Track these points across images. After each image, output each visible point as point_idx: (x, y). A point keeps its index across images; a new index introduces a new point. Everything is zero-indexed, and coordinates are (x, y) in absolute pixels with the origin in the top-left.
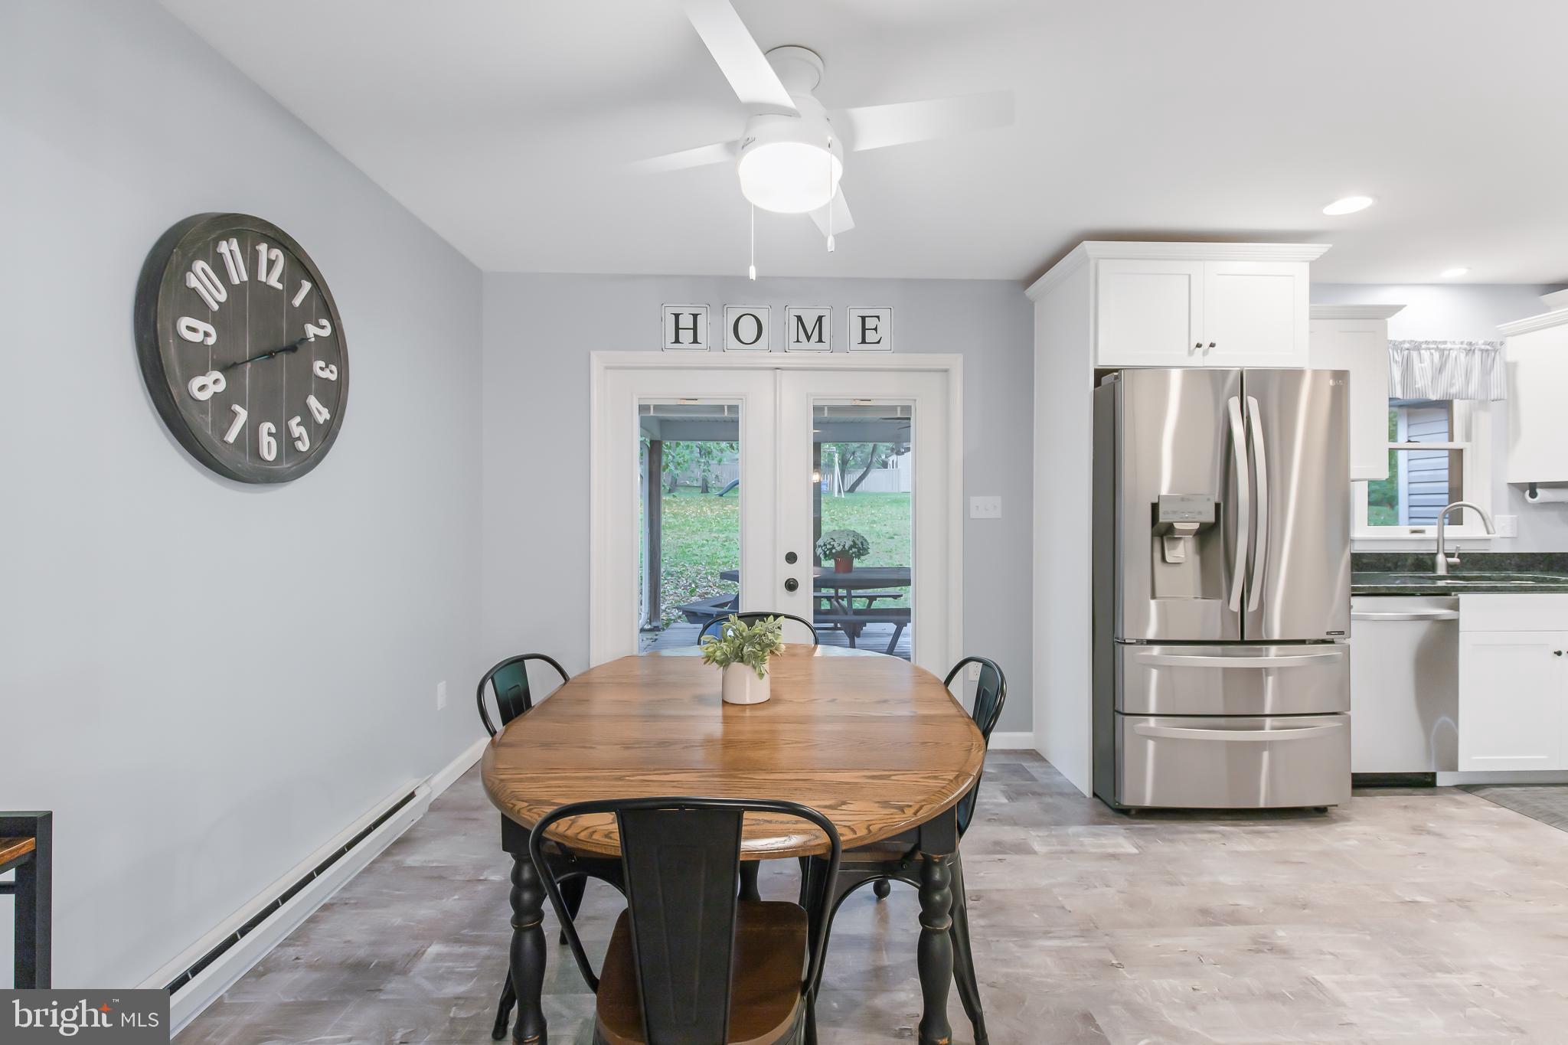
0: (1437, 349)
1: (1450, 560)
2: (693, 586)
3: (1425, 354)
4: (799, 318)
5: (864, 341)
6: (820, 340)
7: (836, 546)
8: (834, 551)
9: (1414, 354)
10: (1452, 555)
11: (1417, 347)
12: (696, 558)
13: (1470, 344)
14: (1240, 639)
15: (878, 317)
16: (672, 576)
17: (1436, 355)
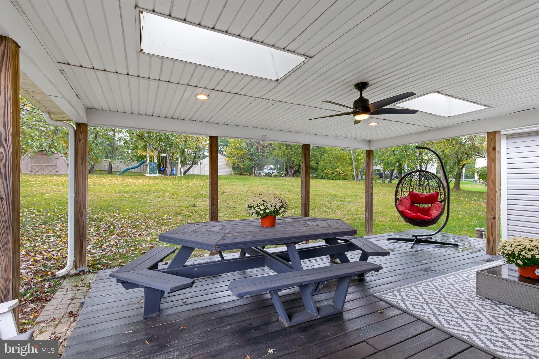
2: (112, 227)
7: (269, 206)
8: (267, 211)
12: (112, 208)
16: (95, 221)
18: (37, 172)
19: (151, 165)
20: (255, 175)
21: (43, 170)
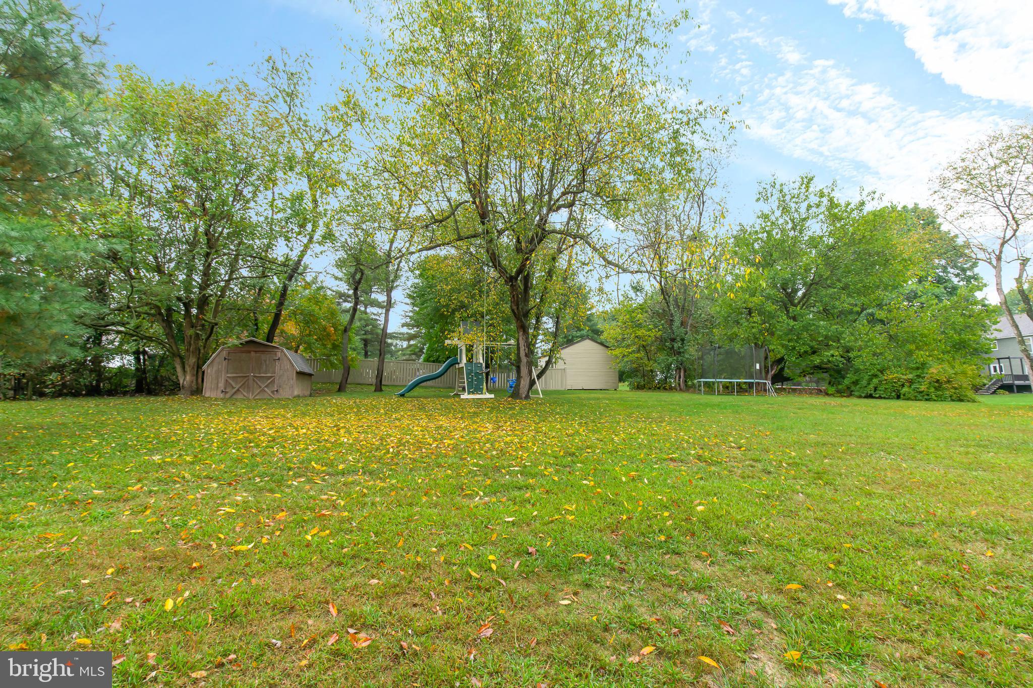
18: (235, 392)
19: (471, 371)
20: (681, 390)
21: (248, 388)
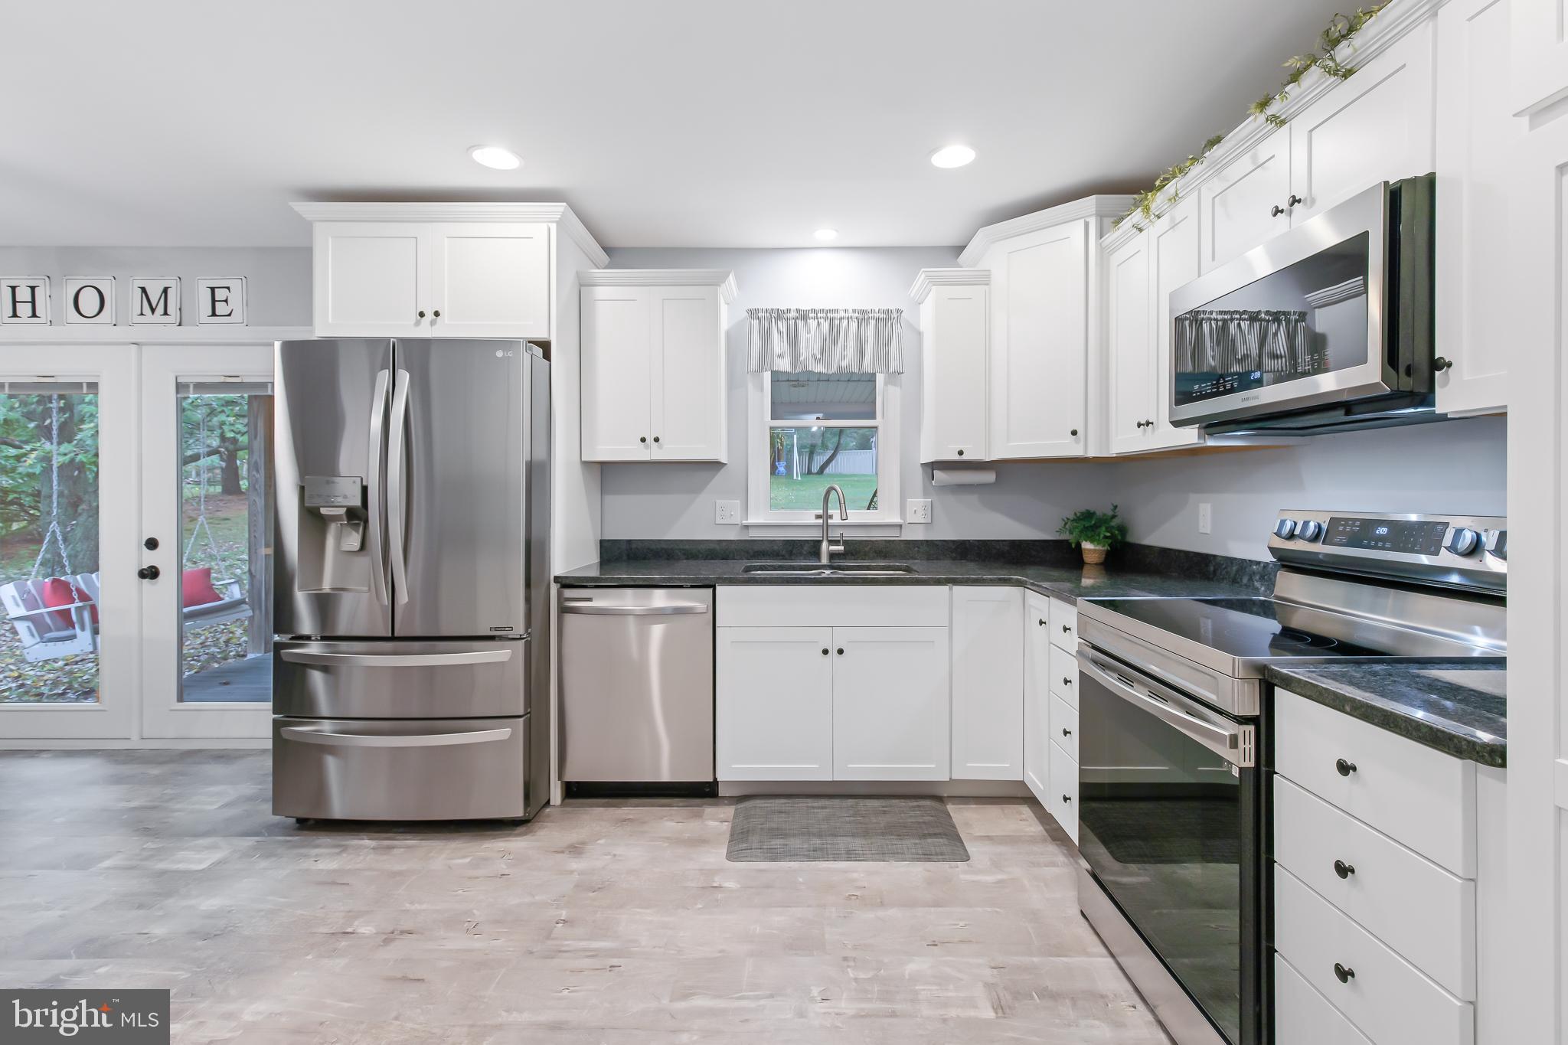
0: (826, 319)
1: (833, 548)
3: (813, 323)
4: (144, 290)
5: (214, 314)
6: (166, 313)
9: (801, 324)
10: (836, 542)
11: (803, 316)
13: (862, 312)
14: (390, 635)
15: (228, 288)
17: (825, 326)
